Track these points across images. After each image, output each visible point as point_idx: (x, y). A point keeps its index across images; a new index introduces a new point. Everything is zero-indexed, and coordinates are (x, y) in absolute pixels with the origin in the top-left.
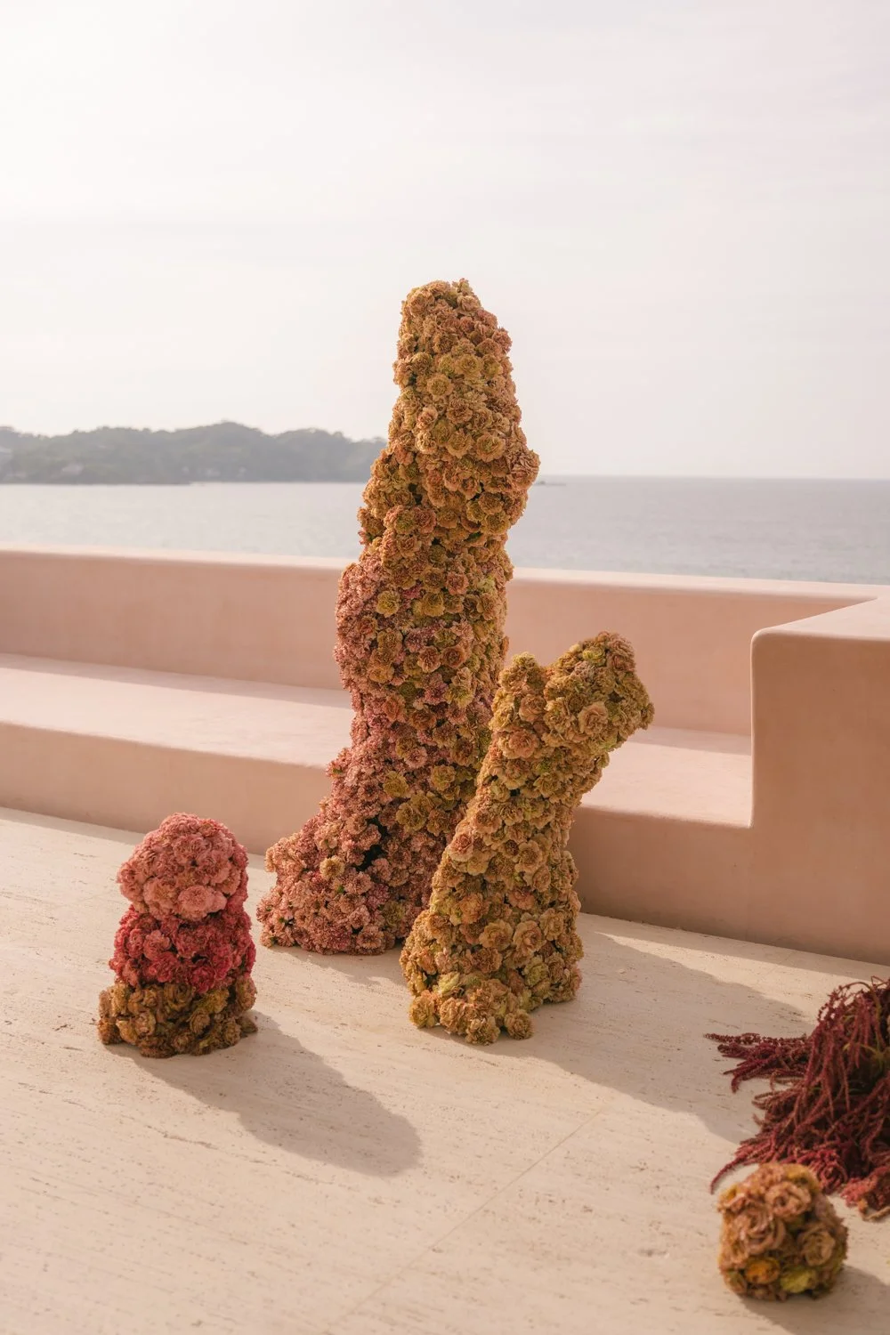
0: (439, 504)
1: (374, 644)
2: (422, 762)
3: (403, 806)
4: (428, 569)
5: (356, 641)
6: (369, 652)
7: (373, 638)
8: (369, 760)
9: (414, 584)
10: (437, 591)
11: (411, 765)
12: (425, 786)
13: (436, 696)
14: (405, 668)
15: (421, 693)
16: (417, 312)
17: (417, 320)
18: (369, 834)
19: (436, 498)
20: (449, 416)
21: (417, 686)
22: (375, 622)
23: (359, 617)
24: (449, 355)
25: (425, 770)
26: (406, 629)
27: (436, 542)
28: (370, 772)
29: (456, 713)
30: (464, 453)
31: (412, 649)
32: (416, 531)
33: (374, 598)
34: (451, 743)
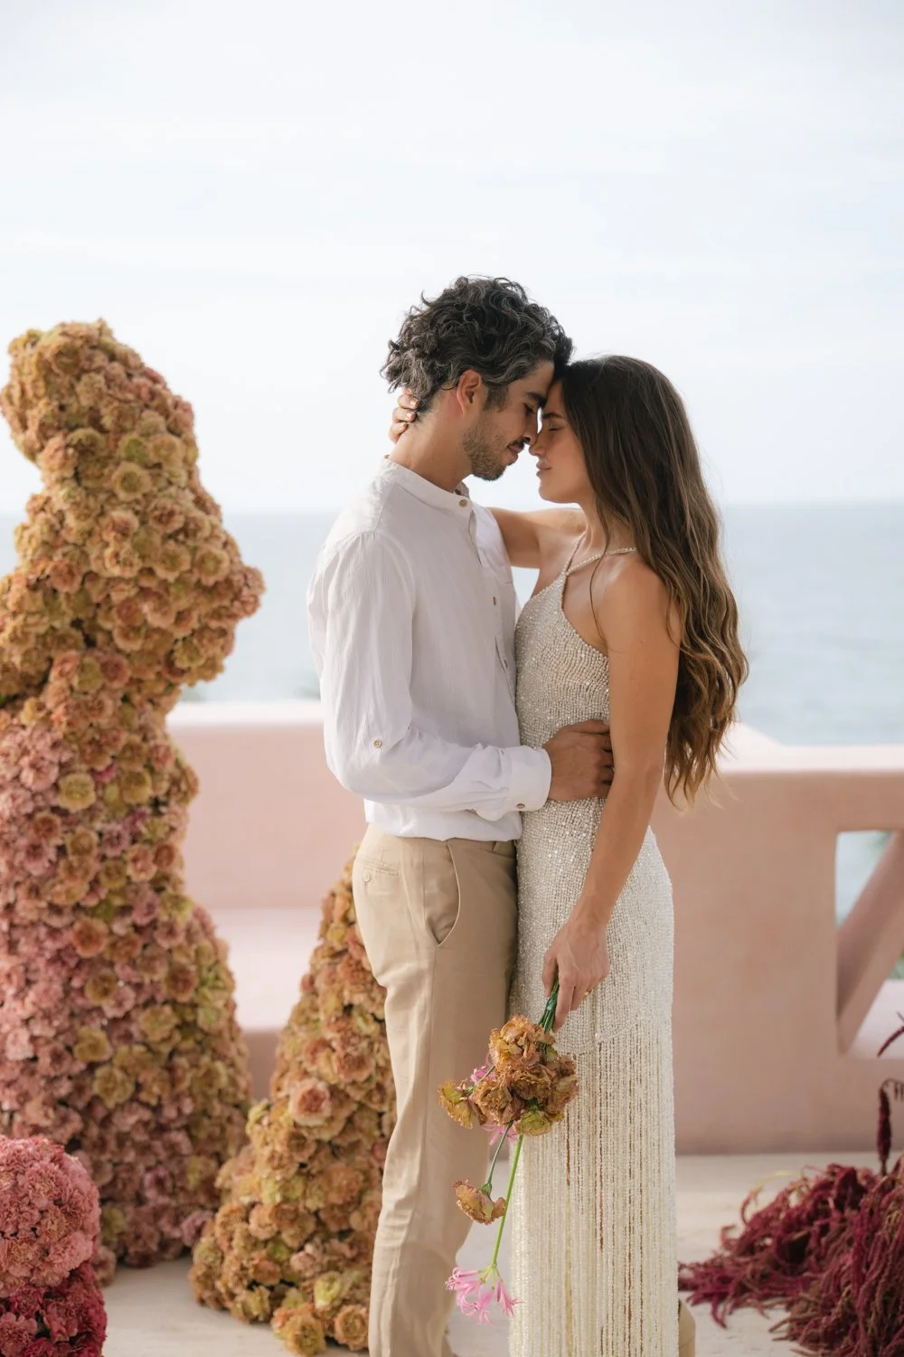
0: (134, 646)
1: (61, 850)
2: (128, 1005)
3: (100, 1072)
4: (125, 737)
5: (34, 851)
6: (54, 864)
7: (60, 842)
8: (47, 1016)
9: (108, 761)
10: (139, 768)
11: (111, 1012)
12: (128, 1037)
13: (149, 913)
14: (103, 878)
15: (125, 910)
16: (66, 369)
17: (65, 380)
18: (64, 1120)
19: (126, 636)
20: (151, 523)
21: (118, 902)
22: (58, 820)
23: (30, 817)
24: (135, 435)
25: (127, 1017)
26: (98, 825)
27: (126, 699)
28: (51, 1033)
29: (171, 932)
30: (176, 574)
31: (110, 852)
32: (103, 688)
33: (56, 787)
34: (161, 973)
